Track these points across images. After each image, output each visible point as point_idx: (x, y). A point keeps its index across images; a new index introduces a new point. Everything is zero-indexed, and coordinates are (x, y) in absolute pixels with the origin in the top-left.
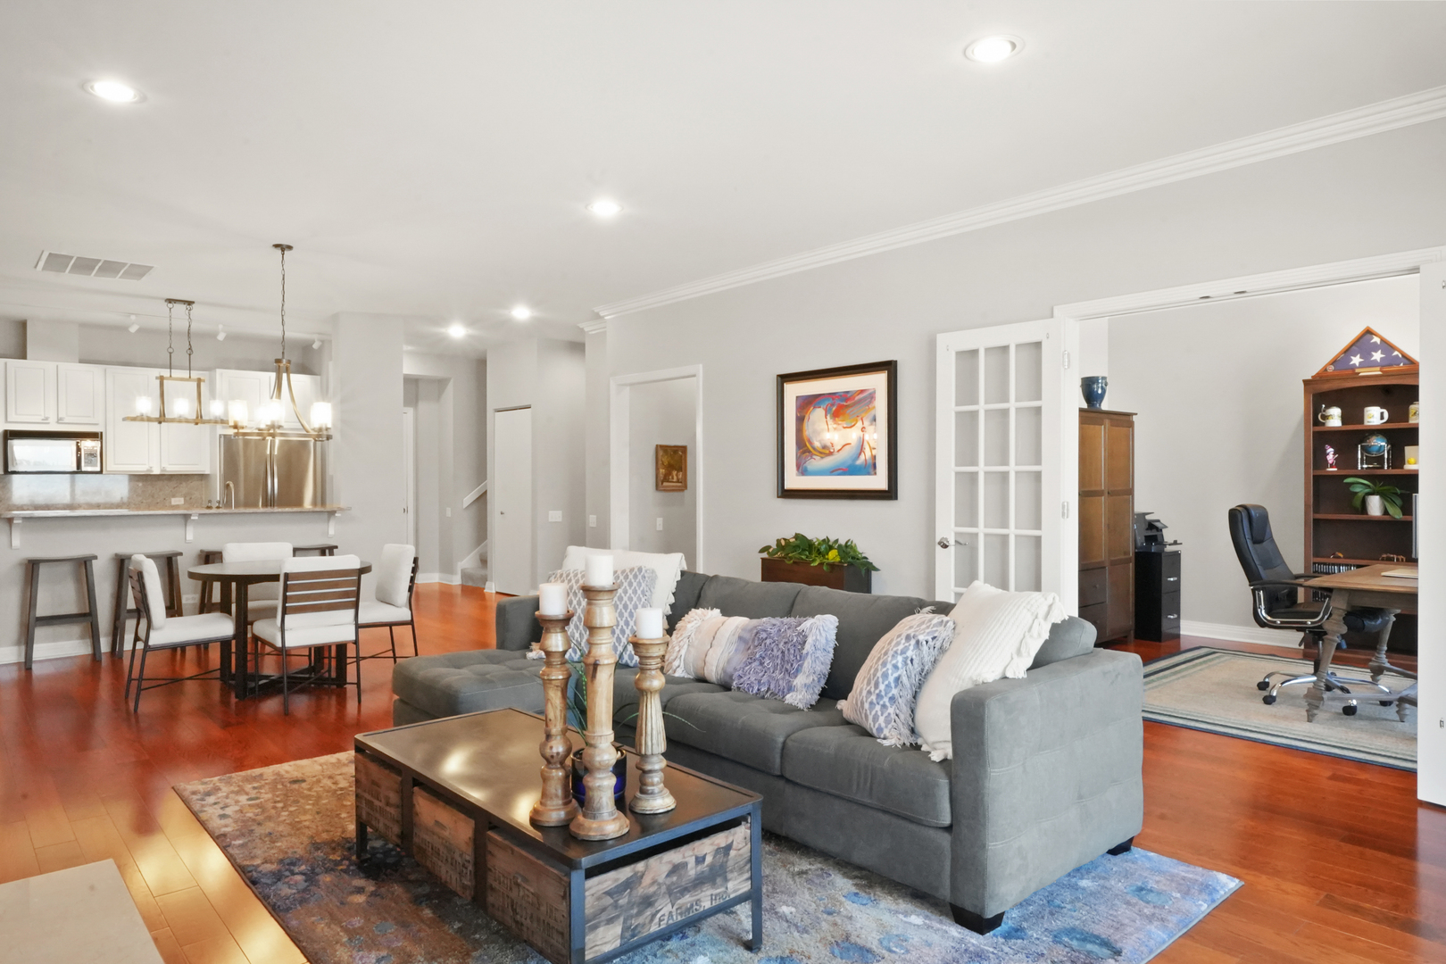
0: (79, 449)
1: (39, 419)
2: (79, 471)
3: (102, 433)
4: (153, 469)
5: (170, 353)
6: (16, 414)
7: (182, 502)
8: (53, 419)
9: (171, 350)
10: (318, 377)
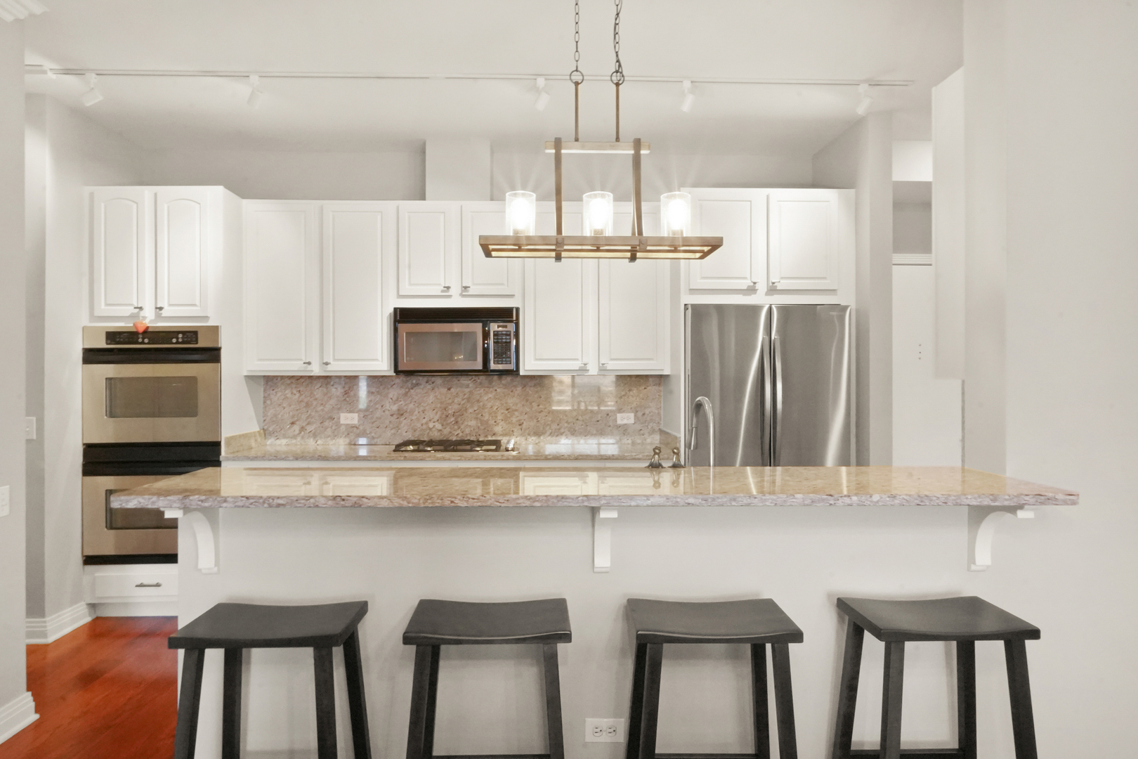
0: (486, 336)
1: (437, 290)
2: (486, 369)
3: (518, 309)
4: (588, 367)
5: (577, 84)
6: (410, 284)
7: (632, 421)
8: (455, 290)
9: (577, 77)
10: (852, 191)
